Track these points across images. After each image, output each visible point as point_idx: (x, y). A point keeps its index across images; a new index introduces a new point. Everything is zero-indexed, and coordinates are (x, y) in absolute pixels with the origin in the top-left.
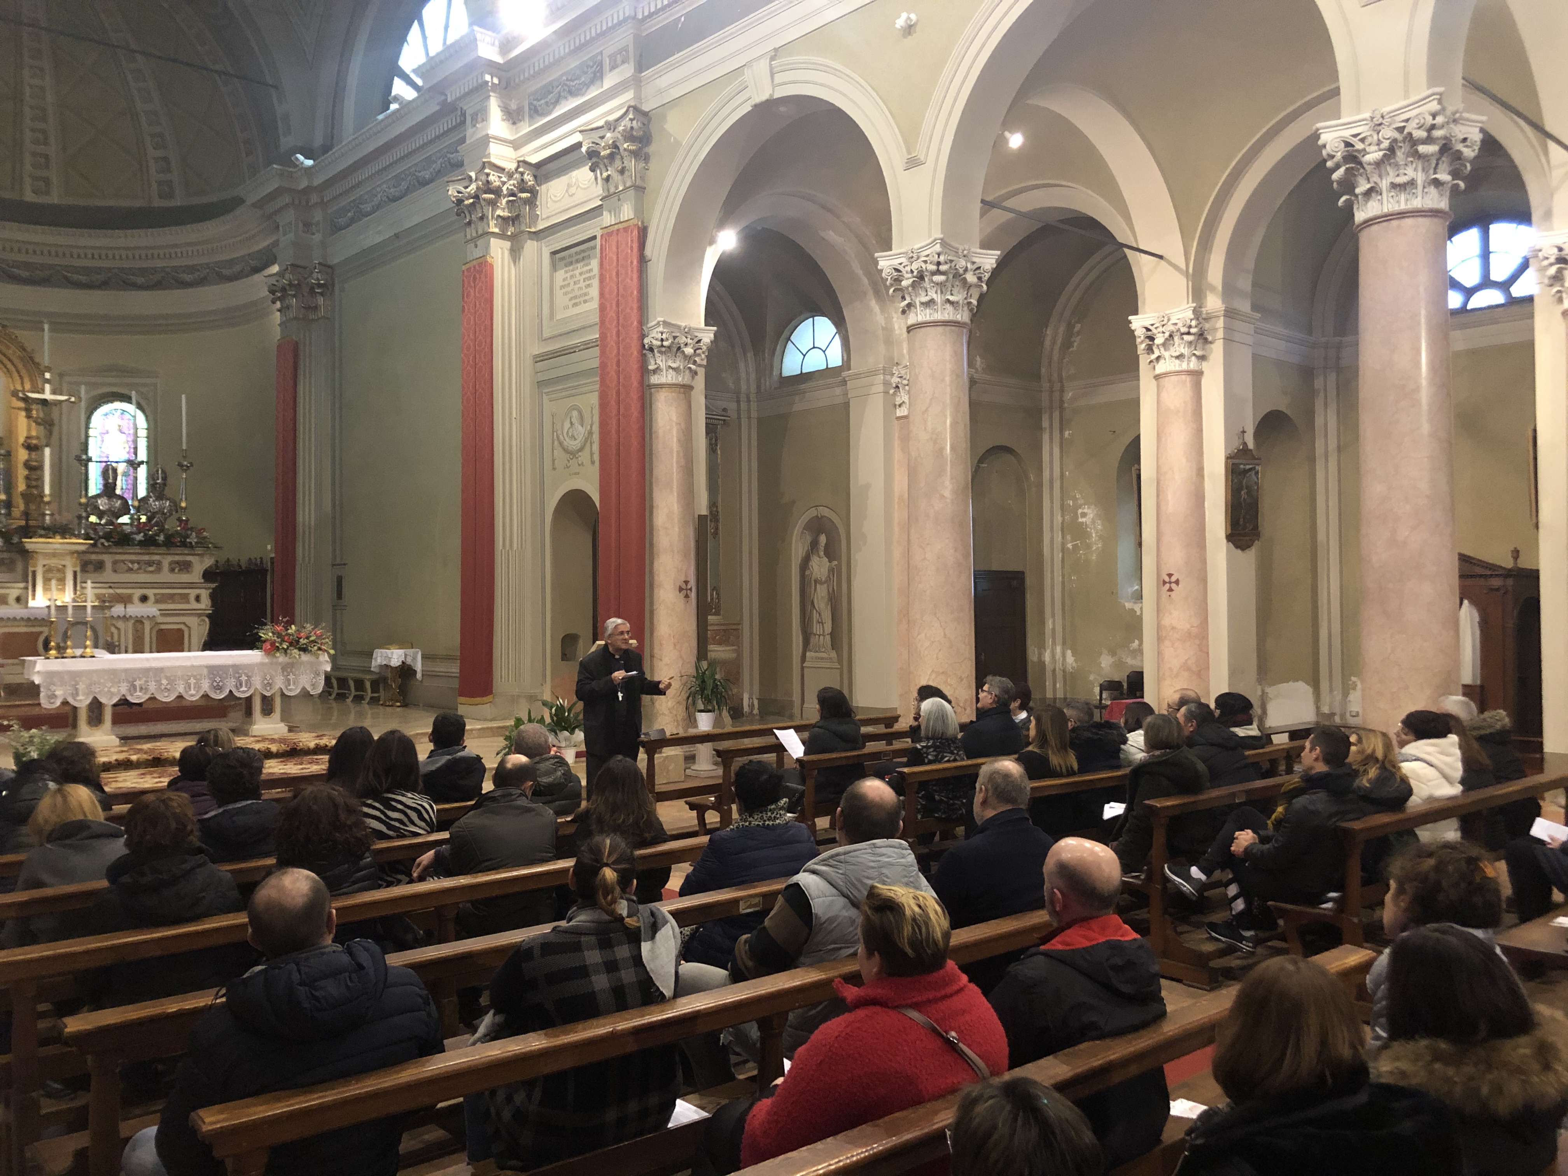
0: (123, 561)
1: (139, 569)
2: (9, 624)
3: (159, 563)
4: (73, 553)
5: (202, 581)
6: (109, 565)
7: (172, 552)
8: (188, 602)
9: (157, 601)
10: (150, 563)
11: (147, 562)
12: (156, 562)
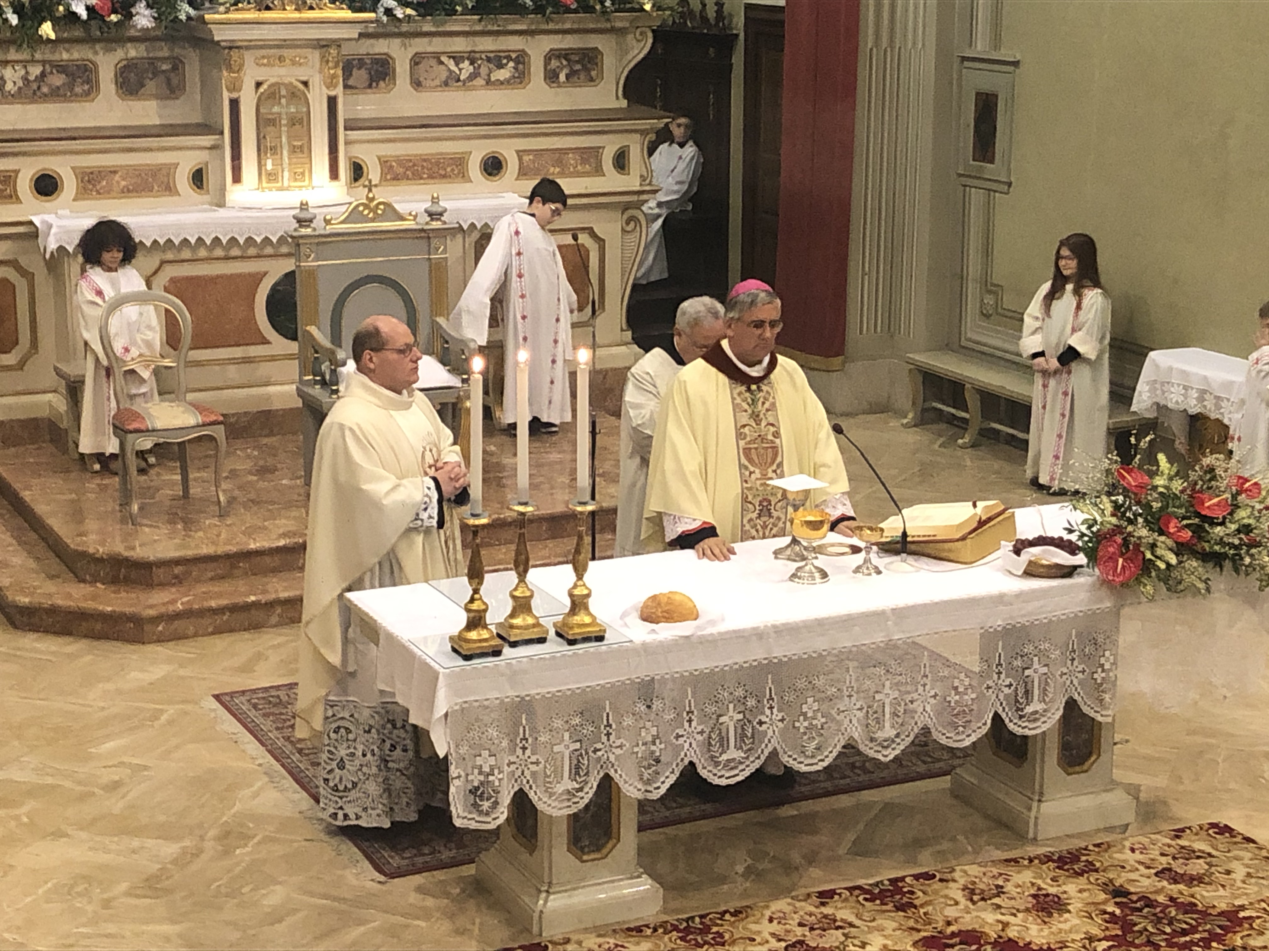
0: (437, 56)
1: (473, 76)
2: (186, 254)
3: (521, 59)
4: (322, 45)
5: (625, 104)
6: (402, 68)
7: (551, 26)
8: (598, 171)
9: (524, 172)
10: (497, 61)
11: (492, 55)
12: (514, 56)
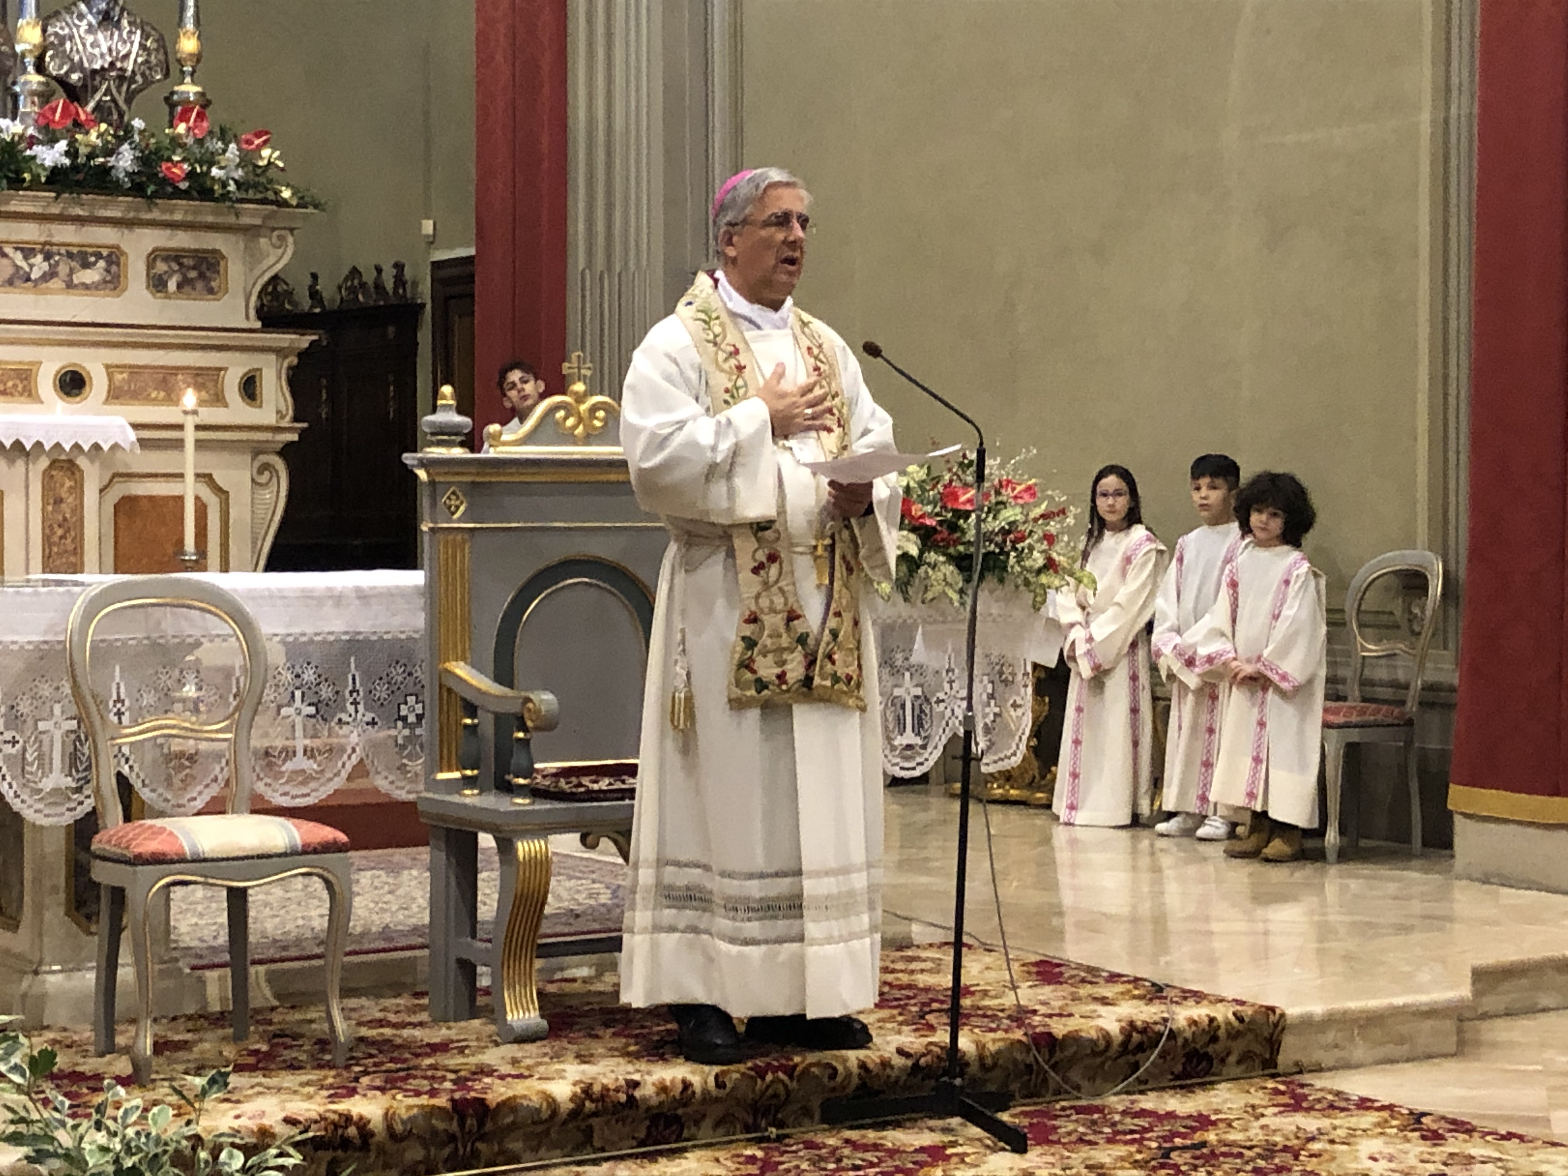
1: (49, 276)
3: (114, 258)
5: (258, 325)
7: (155, 216)
8: (219, 399)
9: (115, 395)
10: (83, 258)
11: (75, 250)
12: (105, 252)
